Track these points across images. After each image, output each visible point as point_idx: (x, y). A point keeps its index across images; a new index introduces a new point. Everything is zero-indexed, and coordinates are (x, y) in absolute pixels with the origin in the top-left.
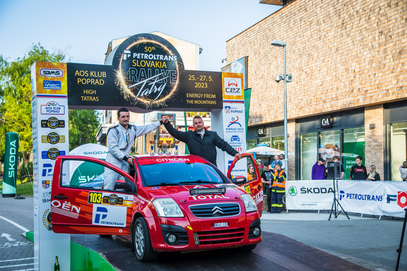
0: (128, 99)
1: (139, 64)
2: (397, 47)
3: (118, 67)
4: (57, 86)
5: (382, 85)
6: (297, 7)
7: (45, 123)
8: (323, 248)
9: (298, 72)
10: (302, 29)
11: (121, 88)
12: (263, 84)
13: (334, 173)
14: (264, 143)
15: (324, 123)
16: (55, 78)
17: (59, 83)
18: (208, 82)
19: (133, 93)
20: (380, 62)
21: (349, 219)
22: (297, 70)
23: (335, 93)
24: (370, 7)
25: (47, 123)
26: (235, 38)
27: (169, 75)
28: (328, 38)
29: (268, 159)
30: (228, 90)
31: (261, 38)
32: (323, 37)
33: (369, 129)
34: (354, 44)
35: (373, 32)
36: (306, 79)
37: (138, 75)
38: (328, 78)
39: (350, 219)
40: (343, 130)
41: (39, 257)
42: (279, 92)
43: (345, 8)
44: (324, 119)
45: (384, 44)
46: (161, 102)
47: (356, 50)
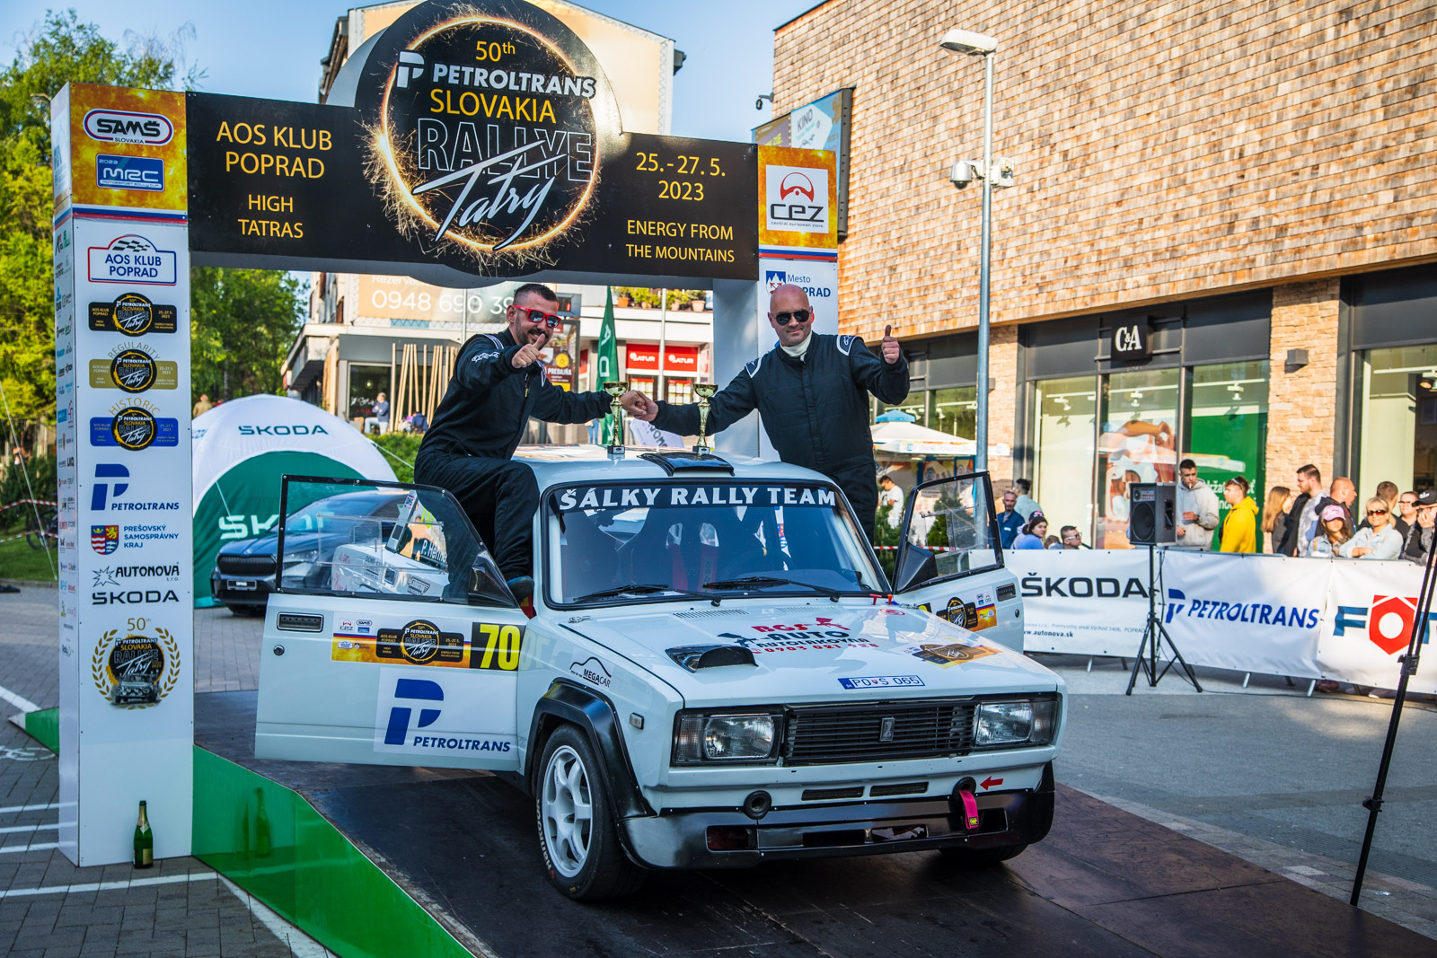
0: (413, 233)
1: (455, 106)
3: (377, 115)
4: (147, 176)
5: (1339, 209)
7: (104, 312)
8: (1102, 793)
9: (1036, 152)
11: (385, 193)
12: (905, 193)
13: (1152, 524)
14: (904, 410)
15: (1122, 342)
16: (140, 148)
17: (157, 166)
18: (706, 180)
19: (429, 213)
20: (1337, 124)
21: (1200, 690)
22: (1031, 143)
23: (1169, 233)
25: (111, 313)
26: (807, 19)
27: (564, 150)
29: (916, 469)
30: (780, 212)
31: (903, 19)
33: (1283, 367)
34: (1244, 54)
36: (1063, 179)
37: (449, 147)
38: (1145, 178)
39: (1204, 693)
40: (1190, 369)
41: (76, 803)
42: (965, 225)
44: (1125, 329)
45: (1353, 57)
46: (533, 249)
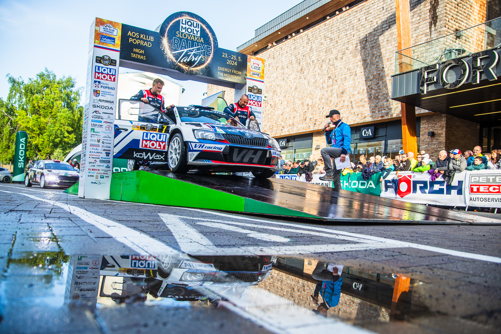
2: (340, 89)
6: (267, 55)
10: (270, 72)
11: (165, 52)
15: (281, 144)
20: (328, 99)
23: (292, 121)
24: (322, 58)
28: (290, 79)
32: (285, 79)
34: (309, 85)
35: (324, 77)
36: (270, 110)
38: (287, 110)
40: (295, 150)
43: (304, 58)
44: (282, 141)
45: (331, 86)
47: (310, 89)
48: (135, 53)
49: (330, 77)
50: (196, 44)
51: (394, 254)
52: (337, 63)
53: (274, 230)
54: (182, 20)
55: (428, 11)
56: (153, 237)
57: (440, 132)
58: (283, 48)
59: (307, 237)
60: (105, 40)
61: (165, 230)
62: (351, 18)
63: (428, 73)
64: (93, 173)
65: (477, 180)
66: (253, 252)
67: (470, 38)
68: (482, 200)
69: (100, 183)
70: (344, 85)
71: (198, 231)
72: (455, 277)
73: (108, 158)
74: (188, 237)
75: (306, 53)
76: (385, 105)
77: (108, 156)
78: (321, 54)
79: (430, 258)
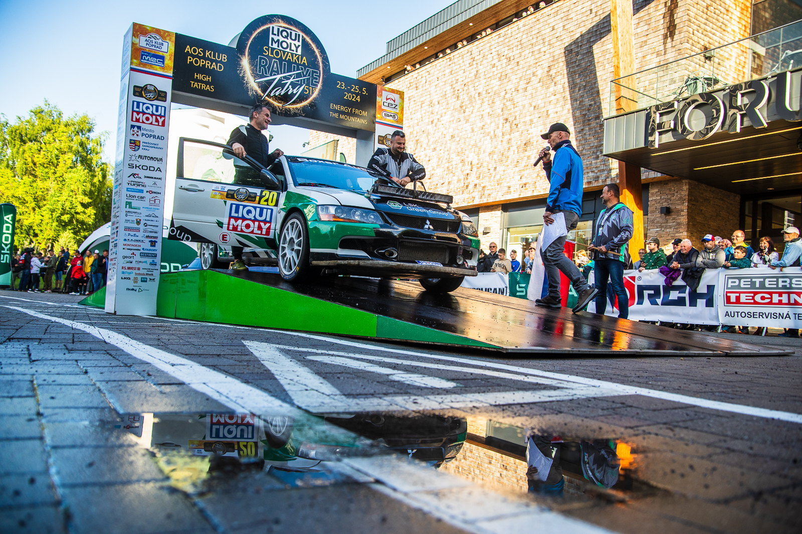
2: (522, 138)
3: (244, 52)
5: (503, 181)
6: (407, 83)
10: (411, 110)
11: (245, 80)
24: (494, 89)
28: (442, 122)
32: (435, 121)
35: (497, 118)
43: (466, 88)
45: (508, 134)
48: (197, 81)
49: (507, 120)
50: (294, 66)
51: (614, 406)
52: (519, 98)
53: (429, 368)
54: (273, 28)
55: (662, 16)
56: (247, 382)
57: (677, 207)
58: (432, 71)
59: (481, 379)
60: (148, 60)
61: (261, 371)
62: (541, 25)
63: (661, 115)
64: (130, 273)
65: (737, 283)
66: (403, 405)
67: (726, 60)
68: (743, 315)
69: (141, 290)
70: (529, 132)
71: (312, 371)
72: (706, 441)
73: (154, 250)
74: (301, 382)
75: (469, 80)
76: (593, 164)
77: (154, 246)
78: (493, 81)
79: (668, 412)
